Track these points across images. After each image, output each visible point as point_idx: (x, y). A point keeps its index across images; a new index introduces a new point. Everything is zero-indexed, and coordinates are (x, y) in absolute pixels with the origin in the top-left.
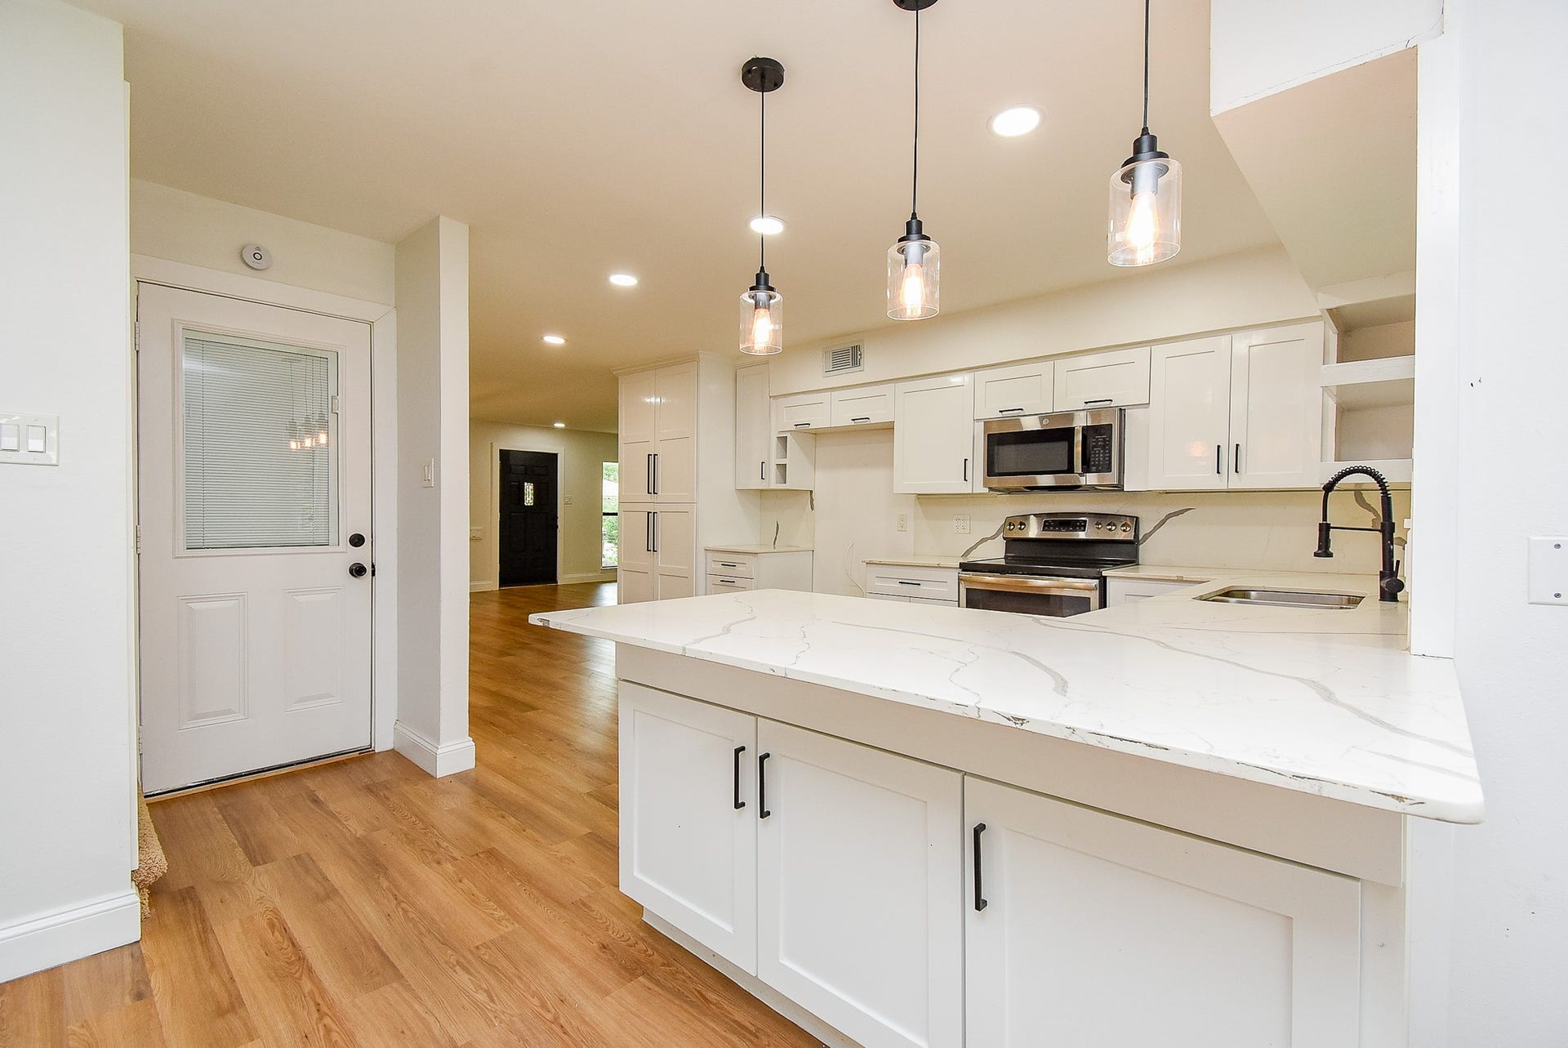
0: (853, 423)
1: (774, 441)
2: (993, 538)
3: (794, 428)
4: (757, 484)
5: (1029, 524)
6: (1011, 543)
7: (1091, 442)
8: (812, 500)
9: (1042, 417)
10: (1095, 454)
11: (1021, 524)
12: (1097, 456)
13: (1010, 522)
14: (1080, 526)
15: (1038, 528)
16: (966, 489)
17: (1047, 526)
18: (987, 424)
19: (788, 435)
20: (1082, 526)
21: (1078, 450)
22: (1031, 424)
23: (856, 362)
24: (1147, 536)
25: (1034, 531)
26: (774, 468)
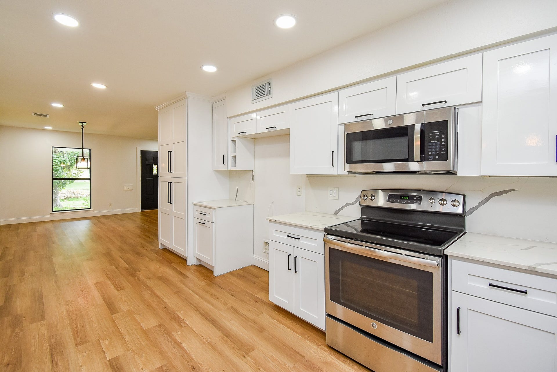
0: (267, 130)
1: (230, 143)
2: (353, 203)
3: (239, 135)
4: (222, 167)
5: (378, 196)
6: (365, 209)
7: (429, 135)
8: (253, 176)
9: (386, 118)
10: (432, 145)
11: (372, 196)
12: (433, 148)
13: (364, 195)
14: (417, 200)
15: (384, 200)
16: (333, 171)
17: (391, 198)
18: (347, 126)
19: (236, 139)
20: (418, 200)
21: (417, 143)
22: (379, 125)
23: (268, 92)
24: (472, 210)
25: (381, 201)
26: (230, 158)
